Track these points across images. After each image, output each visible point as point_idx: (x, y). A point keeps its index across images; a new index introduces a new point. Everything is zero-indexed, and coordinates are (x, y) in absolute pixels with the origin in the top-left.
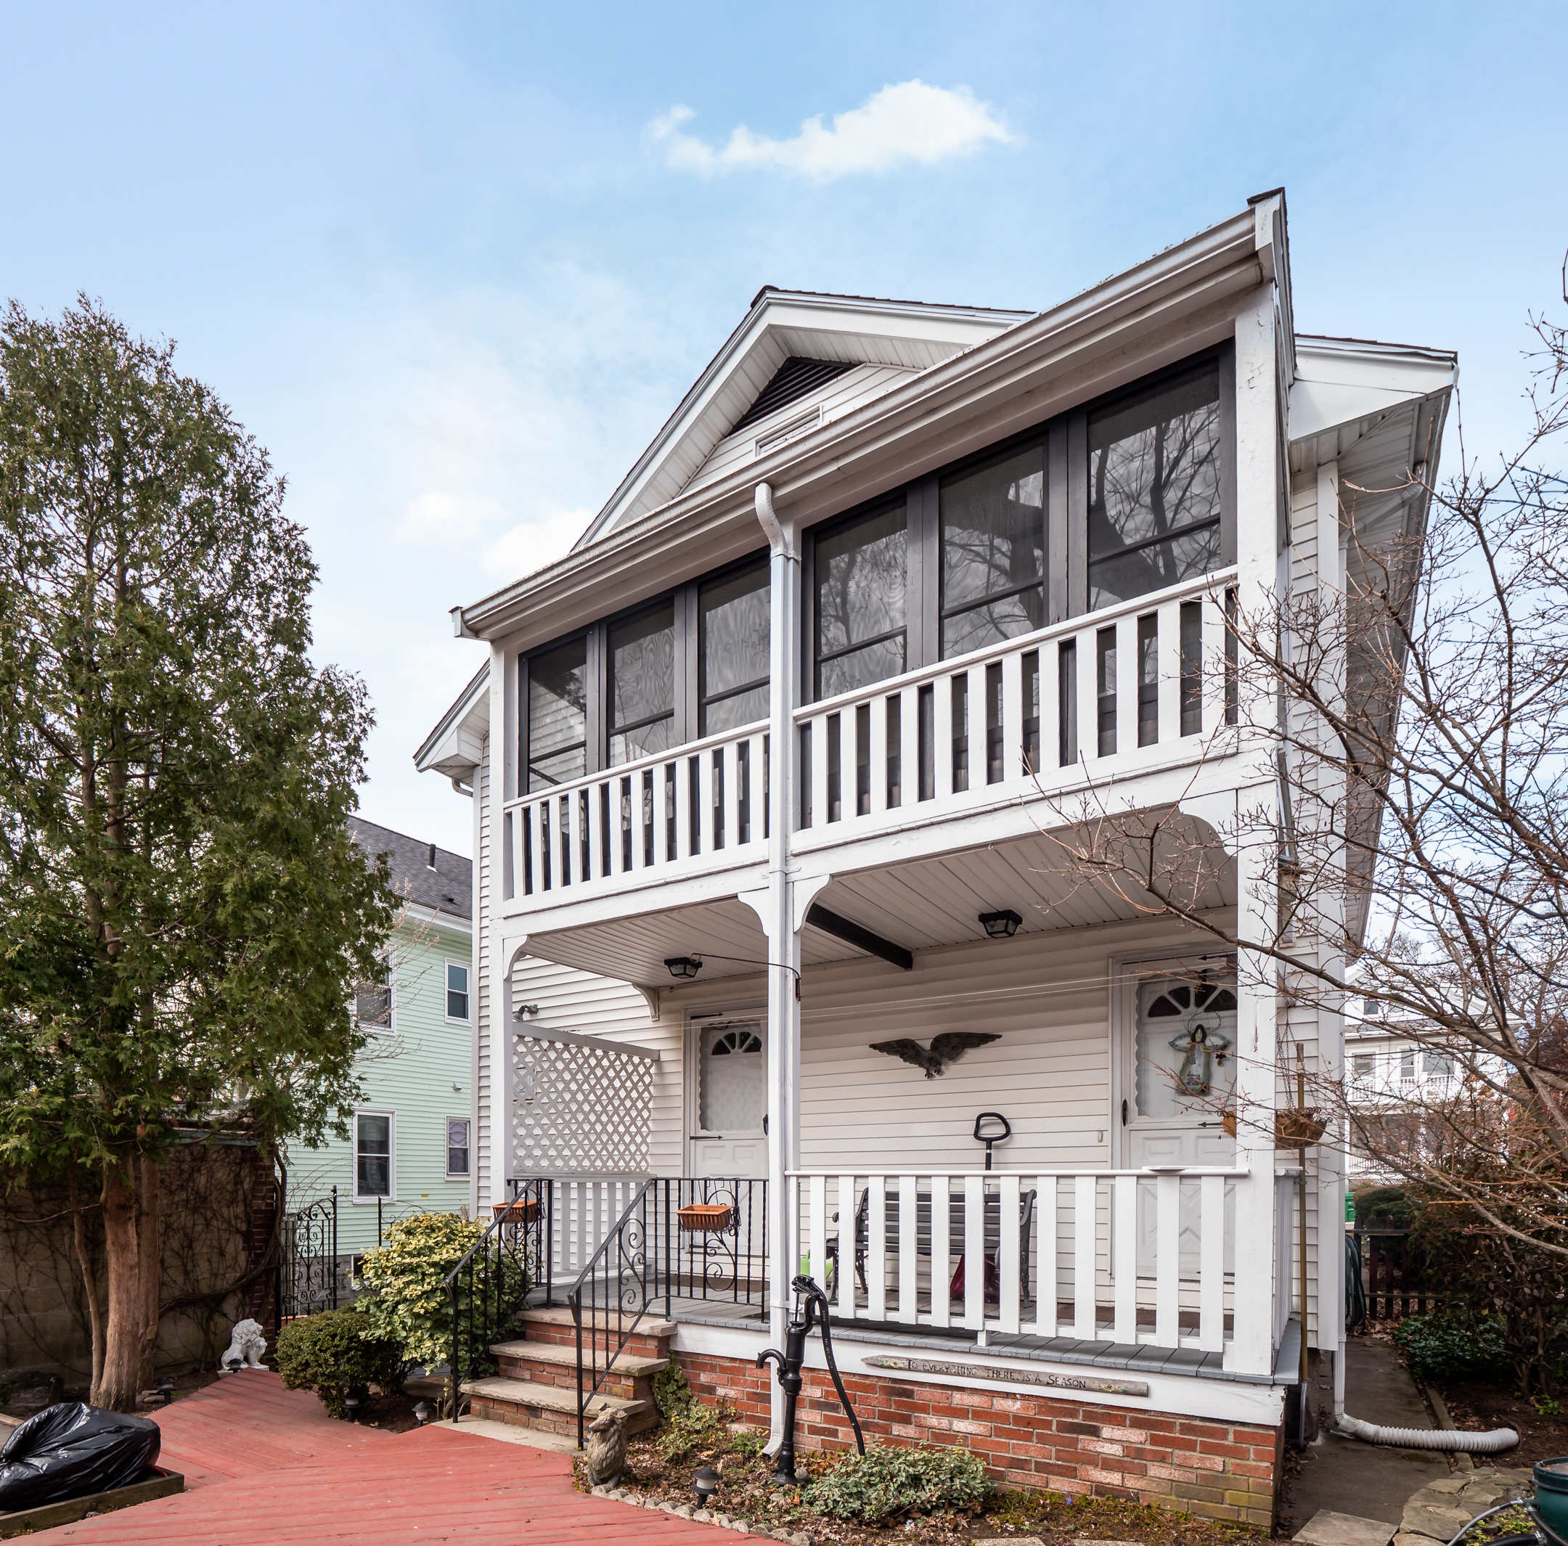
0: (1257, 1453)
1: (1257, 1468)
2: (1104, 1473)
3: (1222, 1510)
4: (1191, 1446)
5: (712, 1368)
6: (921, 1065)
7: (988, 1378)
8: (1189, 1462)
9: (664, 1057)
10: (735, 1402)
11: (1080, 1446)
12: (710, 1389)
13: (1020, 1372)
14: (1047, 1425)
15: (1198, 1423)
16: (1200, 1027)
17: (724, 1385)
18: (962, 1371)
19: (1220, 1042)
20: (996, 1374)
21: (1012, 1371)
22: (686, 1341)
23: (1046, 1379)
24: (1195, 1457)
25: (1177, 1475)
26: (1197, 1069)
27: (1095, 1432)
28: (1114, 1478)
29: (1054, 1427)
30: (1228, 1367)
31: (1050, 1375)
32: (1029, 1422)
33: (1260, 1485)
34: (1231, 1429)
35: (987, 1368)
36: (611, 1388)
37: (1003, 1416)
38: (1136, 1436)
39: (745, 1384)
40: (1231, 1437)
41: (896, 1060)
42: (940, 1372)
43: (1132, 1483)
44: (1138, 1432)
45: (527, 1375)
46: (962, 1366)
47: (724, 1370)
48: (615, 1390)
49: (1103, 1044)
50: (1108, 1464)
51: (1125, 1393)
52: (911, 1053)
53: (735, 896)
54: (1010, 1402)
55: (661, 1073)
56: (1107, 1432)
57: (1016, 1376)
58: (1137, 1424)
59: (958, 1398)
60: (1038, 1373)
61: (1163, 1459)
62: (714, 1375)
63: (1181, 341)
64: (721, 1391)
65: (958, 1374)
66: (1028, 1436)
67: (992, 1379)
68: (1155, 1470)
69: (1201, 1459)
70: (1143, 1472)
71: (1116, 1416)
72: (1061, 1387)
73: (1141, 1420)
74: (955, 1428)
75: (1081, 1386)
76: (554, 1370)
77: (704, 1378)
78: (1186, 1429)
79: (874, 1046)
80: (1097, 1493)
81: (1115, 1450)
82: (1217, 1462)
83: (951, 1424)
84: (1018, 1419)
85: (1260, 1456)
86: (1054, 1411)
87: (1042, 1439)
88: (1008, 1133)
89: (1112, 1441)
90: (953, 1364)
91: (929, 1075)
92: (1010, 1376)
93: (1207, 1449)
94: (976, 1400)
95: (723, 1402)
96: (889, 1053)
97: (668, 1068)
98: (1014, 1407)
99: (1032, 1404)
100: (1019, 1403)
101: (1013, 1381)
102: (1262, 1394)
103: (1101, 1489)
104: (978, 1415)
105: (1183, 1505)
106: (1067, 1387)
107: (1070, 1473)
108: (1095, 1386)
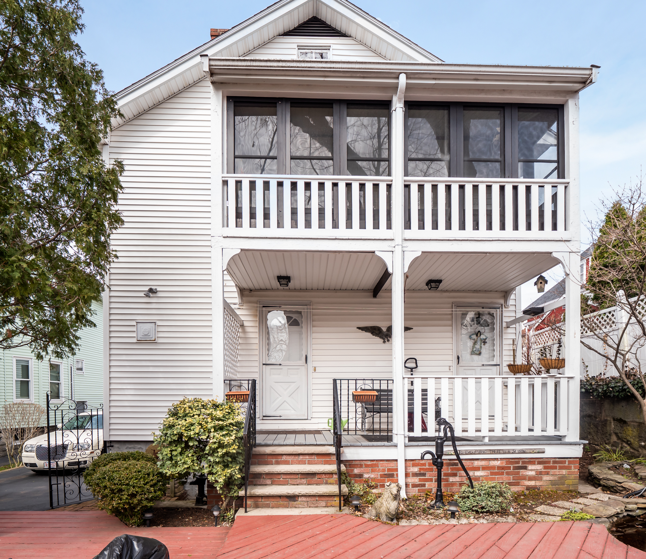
0: (574, 467)
1: (574, 472)
2: (529, 482)
3: (564, 487)
4: (555, 468)
5: (361, 466)
6: (381, 337)
7: (491, 454)
8: (555, 473)
9: (246, 324)
10: (373, 480)
11: (521, 474)
12: (360, 476)
13: (502, 450)
14: (509, 468)
15: (557, 460)
16: (479, 331)
17: (368, 473)
18: (480, 452)
19: (485, 338)
20: (493, 452)
21: (500, 450)
22: (347, 455)
23: (512, 451)
24: (557, 471)
25: (551, 478)
26: (478, 346)
27: (525, 468)
28: (532, 483)
29: (512, 469)
30: (567, 440)
31: (513, 450)
32: (503, 468)
33: (575, 477)
34: (567, 460)
35: (490, 450)
36: (327, 481)
37: (493, 468)
38: (539, 467)
39: (379, 471)
40: (567, 463)
41: (369, 335)
42: (472, 454)
43: (538, 483)
44: (540, 465)
45: (269, 482)
46: (481, 450)
47: (367, 466)
48: (329, 481)
49: (449, 334)
50: (531, 479)
51: (538, 453)
52: (377, 332)
53: (374, 252)
54: (496, 462)
55: (244, 332)
56: (530, 467)
57: (501, 452)
58: (539, 463)
59: (476, 463)
60: (509, 450)
61: (547, 473)
62: (362, 469)
63: (553, 98)
64: (366, 476)
65: (479, 454)
66: (502, 474)
67: (492, 454)
68: (546, 478)
69: (559, 472)
70: (541, 479)
71: (532, 461)
72: (517, 453)
73: (541, 461)
74: (476, 475)
75: (524, 452)
76: (285, 477)
77: (356, 471)
78: (555, 462)
79: (359, 328)
80: (527, 489)
81: (533, 473)
82: (564, 472)
83: (474, 473)
84: (499, 468)
85: (575, 468)
86: (512, 463)
87: (508, 474)
88: (417, 367)
89: (531, 470)
90: (477, 450)
91: (384, 342)
92: (498, 452)
93: (561, 468)
94: (483, 463)
95: (366, 482)
96: (366, 331)
97: (248, 329)
98: (497, 463)
99: (504, 461)
100: (499, 462)
101: (500, 453)
102: (577, 447)
103: (528, 488)
104: (484, 468)
105: (554, 488)
106: (519, 453)
107: (517, 484)
108: (528, 451)
